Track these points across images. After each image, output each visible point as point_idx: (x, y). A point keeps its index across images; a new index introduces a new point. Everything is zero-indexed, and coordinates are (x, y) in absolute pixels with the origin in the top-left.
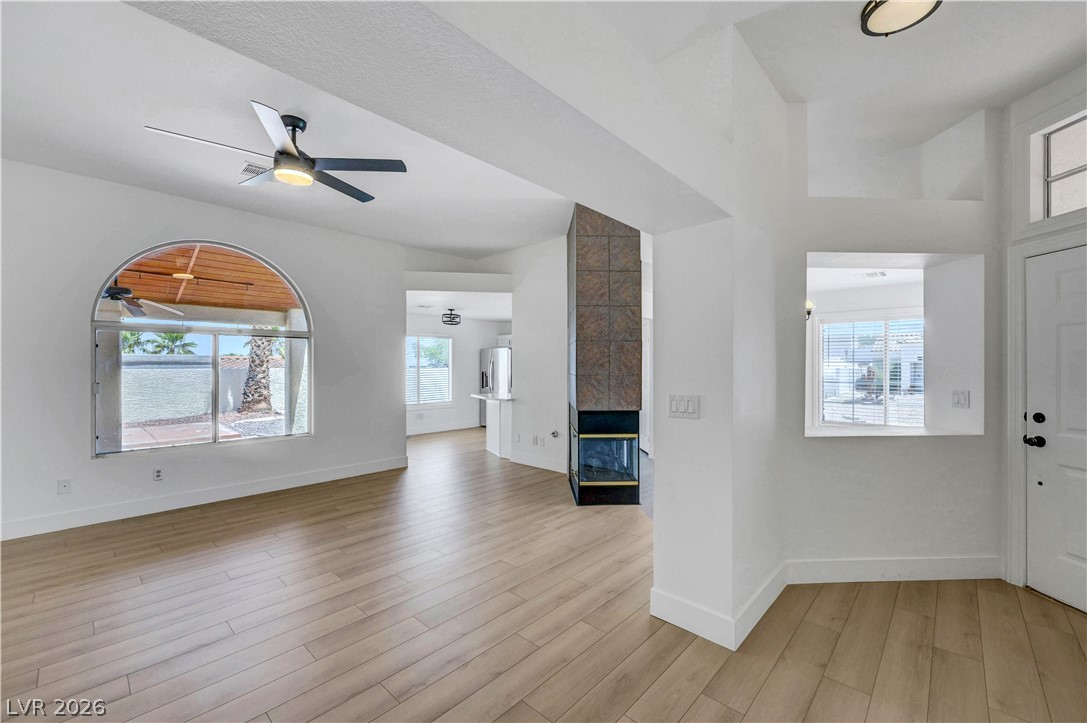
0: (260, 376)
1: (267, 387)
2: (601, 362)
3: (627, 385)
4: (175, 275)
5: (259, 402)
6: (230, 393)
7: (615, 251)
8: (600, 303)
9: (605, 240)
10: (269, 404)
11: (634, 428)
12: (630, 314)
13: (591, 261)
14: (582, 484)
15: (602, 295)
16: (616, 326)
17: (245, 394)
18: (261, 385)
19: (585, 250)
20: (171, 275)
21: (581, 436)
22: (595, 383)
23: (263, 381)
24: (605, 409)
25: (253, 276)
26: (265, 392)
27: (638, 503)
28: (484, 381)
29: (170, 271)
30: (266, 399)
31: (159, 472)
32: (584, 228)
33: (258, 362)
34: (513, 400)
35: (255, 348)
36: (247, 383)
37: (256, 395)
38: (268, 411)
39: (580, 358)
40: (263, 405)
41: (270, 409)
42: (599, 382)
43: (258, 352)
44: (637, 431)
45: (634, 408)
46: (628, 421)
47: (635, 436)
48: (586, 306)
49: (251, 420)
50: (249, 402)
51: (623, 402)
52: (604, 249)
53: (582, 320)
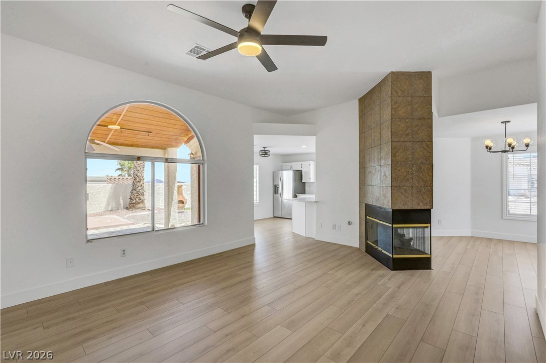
0: (139, 188)
1: (143, 195)
2: (407, 178)
3: (424, 192)
4: (109, 127)
5: (139, 203)
6: (121, 198)
7: (416, 106)
8: (406, 140)
9: (409, 99)
10: (144, 204)
11: (428, 220)
12: (426, 147)
13: (401, 113)
14: (395, 256)
15: (407, 135)
16: (416, 154)
17: (131, 198)
18: (140, 193)
19: (397, 105)
20: (107, 126)
21: (394, 226)
22: (403, 192)
23: (141, 191)
24: (410, 208)
25: (153, 127)
26: (142, 197)
27: (430, 269)
28: (276, 190)
29: (107, 124)
30: (143, 201)
31: (124, 251)
32: (397, 92)
33: (138, 180)
34: (316, 202)
35: (136, 172)
36: (132, 193)
37: (137, 199)
38: (143, 209)
39: (394, 175)
40: (141, 205)
41: (145, 207)
42: (405, 190)
43: (138, 174)
44: (430, 222)
45: (428, 207)
46: (423, 216)
47: (429, 225)
48: (397, 142)
49: (135, 214)
50: (133, 204)
51: (421, 204)
52: (409, 105)
53: (395, 151)
